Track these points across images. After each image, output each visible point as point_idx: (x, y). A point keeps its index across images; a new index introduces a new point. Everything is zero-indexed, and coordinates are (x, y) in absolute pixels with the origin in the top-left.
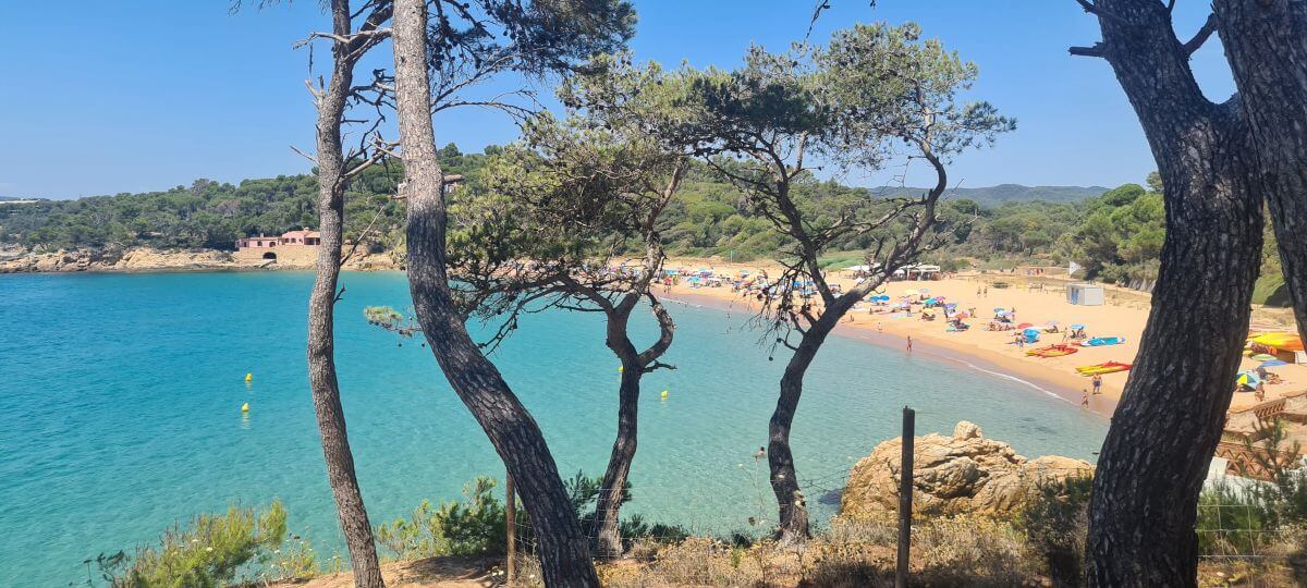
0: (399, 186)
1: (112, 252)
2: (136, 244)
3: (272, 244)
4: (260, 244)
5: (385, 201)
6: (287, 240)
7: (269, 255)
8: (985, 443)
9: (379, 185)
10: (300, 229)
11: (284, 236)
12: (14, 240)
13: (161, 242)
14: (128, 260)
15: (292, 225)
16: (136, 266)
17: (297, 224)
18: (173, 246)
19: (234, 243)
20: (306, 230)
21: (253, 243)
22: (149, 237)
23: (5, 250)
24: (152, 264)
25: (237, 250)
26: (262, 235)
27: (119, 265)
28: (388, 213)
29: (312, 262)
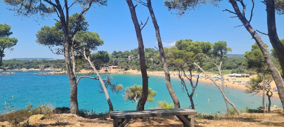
0: (129, 57)
1: (78, 70)
2: (82, 69)
3: (106, 69)
4: (104, 68)
5: (126, 60)
6: (109, 68)
7: (106, 71)
8: (279, 109)
9: (125, 57)
10: (111, 65)
11: (109, 67)
12: (56, 67)
13: (86, 68)
14: (81, 72)
15: (110, 65)
16: (82, 73)
17: (111, 64)
18: (89, 69)
19: (99, 69)
20: (113, 66)
21: (103, 68)
22: (84, 67)
23: (54, 69)
24: (85, 72)
25: (100, 70)
26: (104, 67)
27: (79, 73)
28: (128, 62)
29: (114, 72)
